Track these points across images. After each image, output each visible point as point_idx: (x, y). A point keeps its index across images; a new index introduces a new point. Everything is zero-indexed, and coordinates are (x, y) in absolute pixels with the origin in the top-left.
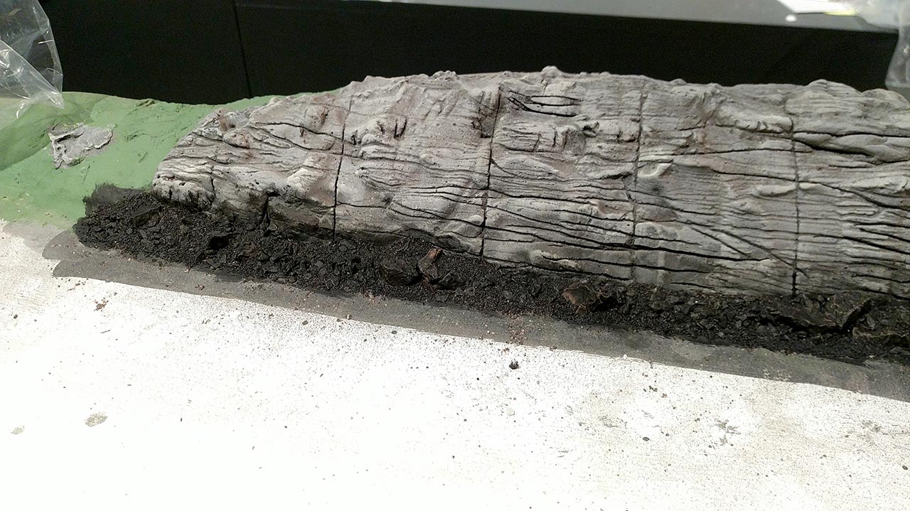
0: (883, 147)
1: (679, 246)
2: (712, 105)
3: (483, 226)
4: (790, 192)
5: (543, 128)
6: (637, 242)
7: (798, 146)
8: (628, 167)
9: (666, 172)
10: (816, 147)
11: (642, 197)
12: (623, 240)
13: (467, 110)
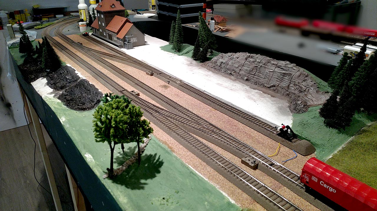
0: (285, 68)
1: (259, 76)
2: (271, 61)
3: (240, 70)
4: (273, 71)
5: (252, 60)
6: (255, 75)
7: (277, 67)
8: (257, 65)
9: (261, 66)
10: (279, 67)
11: (258, 70)
12: (254, 74)
13: (246, 56)
